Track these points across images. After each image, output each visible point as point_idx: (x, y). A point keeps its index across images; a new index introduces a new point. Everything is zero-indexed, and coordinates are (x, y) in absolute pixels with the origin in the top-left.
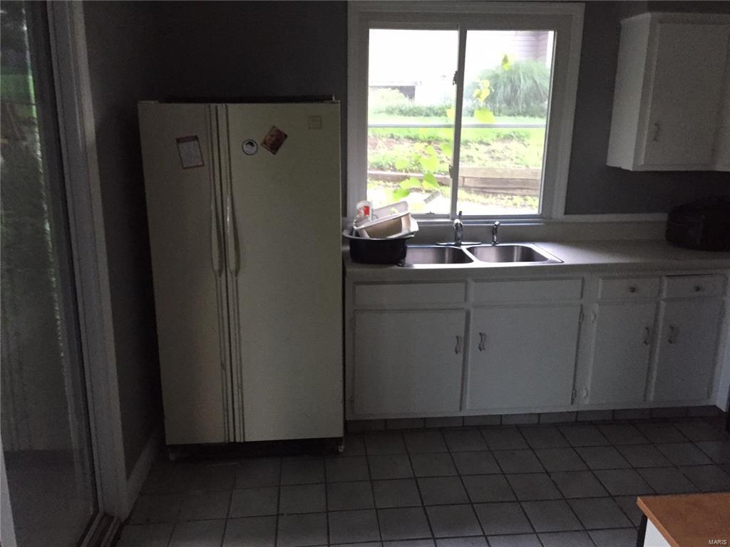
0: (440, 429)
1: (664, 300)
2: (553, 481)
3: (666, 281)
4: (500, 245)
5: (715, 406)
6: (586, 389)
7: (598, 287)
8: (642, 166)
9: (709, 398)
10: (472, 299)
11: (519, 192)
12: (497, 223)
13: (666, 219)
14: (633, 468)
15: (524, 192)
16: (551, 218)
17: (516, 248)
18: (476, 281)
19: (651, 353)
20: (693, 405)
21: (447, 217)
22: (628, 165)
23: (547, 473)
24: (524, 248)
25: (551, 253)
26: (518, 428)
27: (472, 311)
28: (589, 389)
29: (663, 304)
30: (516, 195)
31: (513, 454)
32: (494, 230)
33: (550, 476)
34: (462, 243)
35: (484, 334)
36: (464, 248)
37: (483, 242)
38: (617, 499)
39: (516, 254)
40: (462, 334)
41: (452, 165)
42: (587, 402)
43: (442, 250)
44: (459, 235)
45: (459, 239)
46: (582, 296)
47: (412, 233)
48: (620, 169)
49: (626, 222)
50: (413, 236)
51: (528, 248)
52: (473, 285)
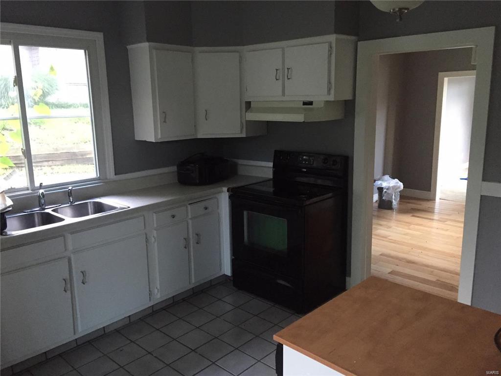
0: (60, 355)
1: (190, 219)
2: (155, 357)
3: (189, 207)
4: (76, 203)
5: (224, 274)
6: (157, 288)
7: (154, 219)
8: (161, 138)
9: (221, 270)
10: (70, 247)
11: (46, 164)
12: (70, 188)
13: (176, 170)
14: (197, 328)
15: (50, 163)
16: (107, 179)
17: (89, 203)
18: (72, 233)
19: (189, 252)
20: (213, 278)
21: (28, 189)
22: (152, 139)
23: (149, 353)
24: (95, 203)
25: (118, 203)
26: (118, 331)
27: (72, 256)
28: (159, 287)
29: (190, 222)
30: (45, 166)
31: (121, 351)
32: (70, 193)
33: (153, 355)
34: (46, 207)
35: (85, 271)
36: (49, 211)
37: (62, 204)
38: (196, 351)
39: (90, 208)
40: (67, 276)
41: (24, 148)
42: (159, 296)
43: (31, 216)
44: (43, 201)
45: (43, 205)
46: (145, 228)
47: (9, 207)
48: (145, 141)
49: (153, 175)
50: (11, 209)
51: (98, 202)
52: (70, 238)
